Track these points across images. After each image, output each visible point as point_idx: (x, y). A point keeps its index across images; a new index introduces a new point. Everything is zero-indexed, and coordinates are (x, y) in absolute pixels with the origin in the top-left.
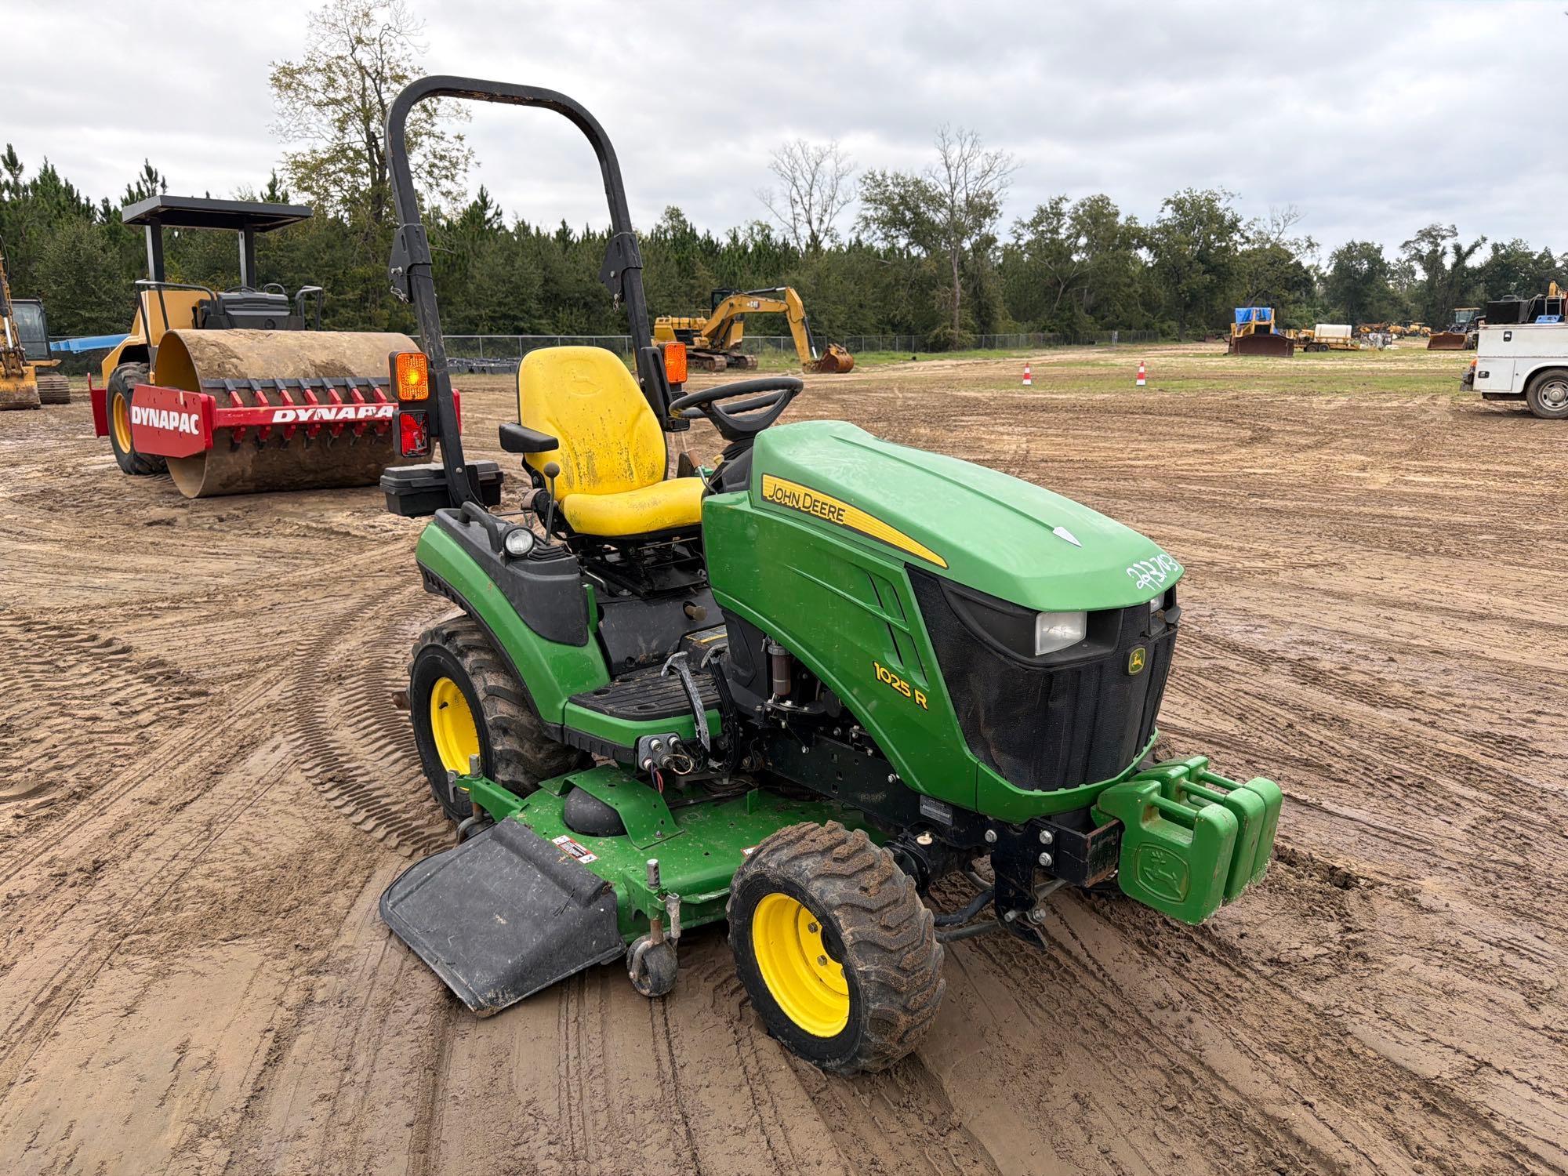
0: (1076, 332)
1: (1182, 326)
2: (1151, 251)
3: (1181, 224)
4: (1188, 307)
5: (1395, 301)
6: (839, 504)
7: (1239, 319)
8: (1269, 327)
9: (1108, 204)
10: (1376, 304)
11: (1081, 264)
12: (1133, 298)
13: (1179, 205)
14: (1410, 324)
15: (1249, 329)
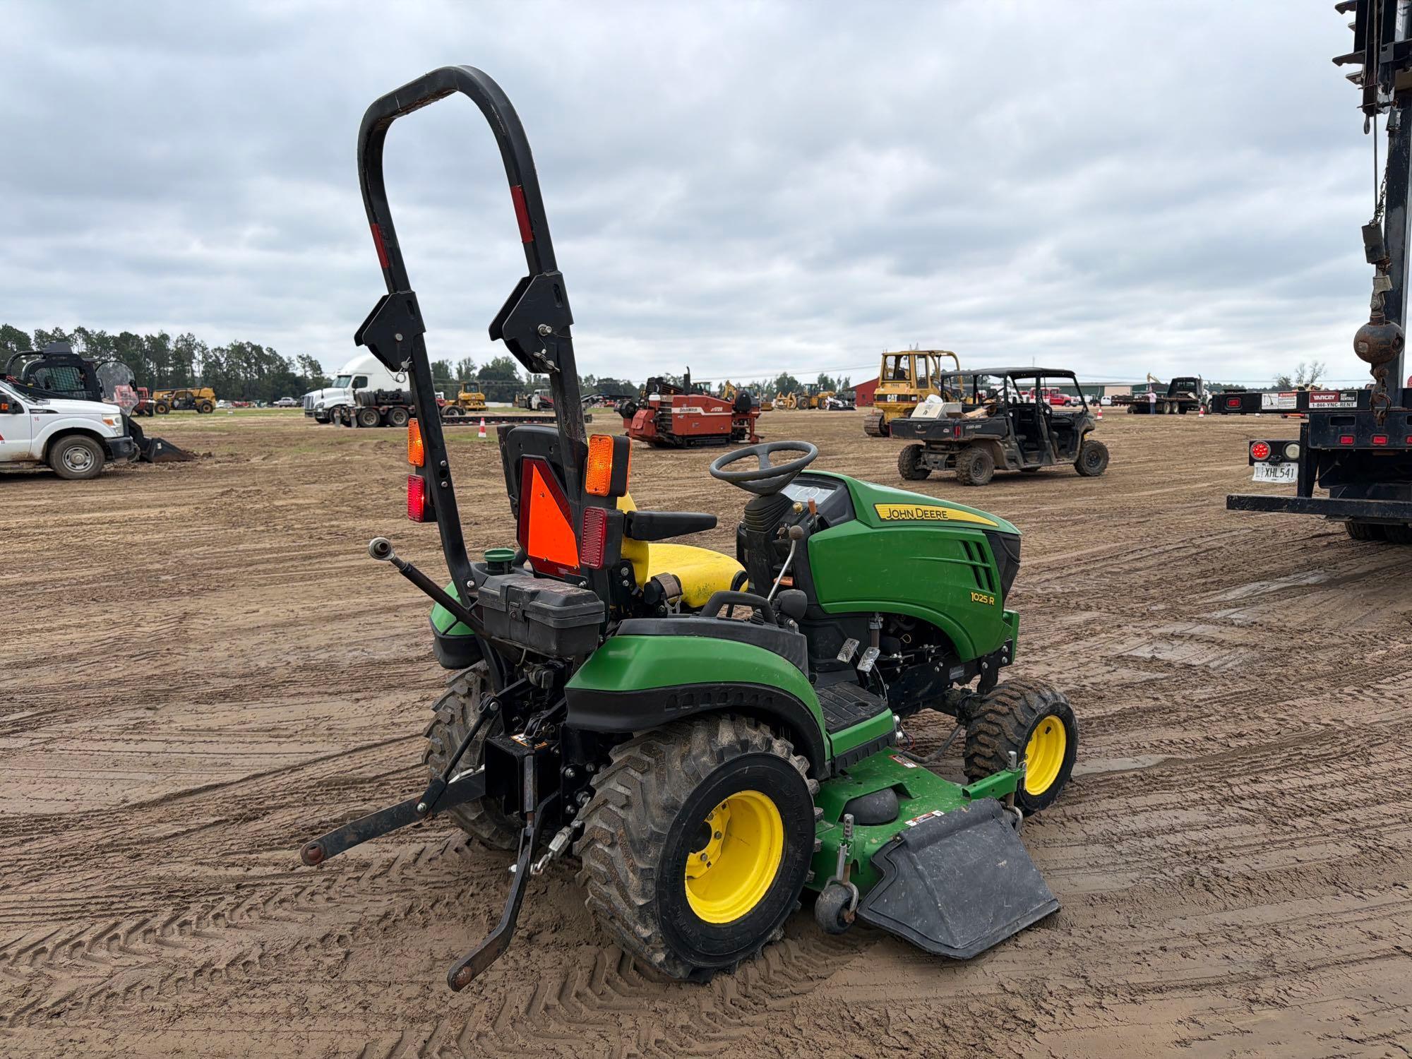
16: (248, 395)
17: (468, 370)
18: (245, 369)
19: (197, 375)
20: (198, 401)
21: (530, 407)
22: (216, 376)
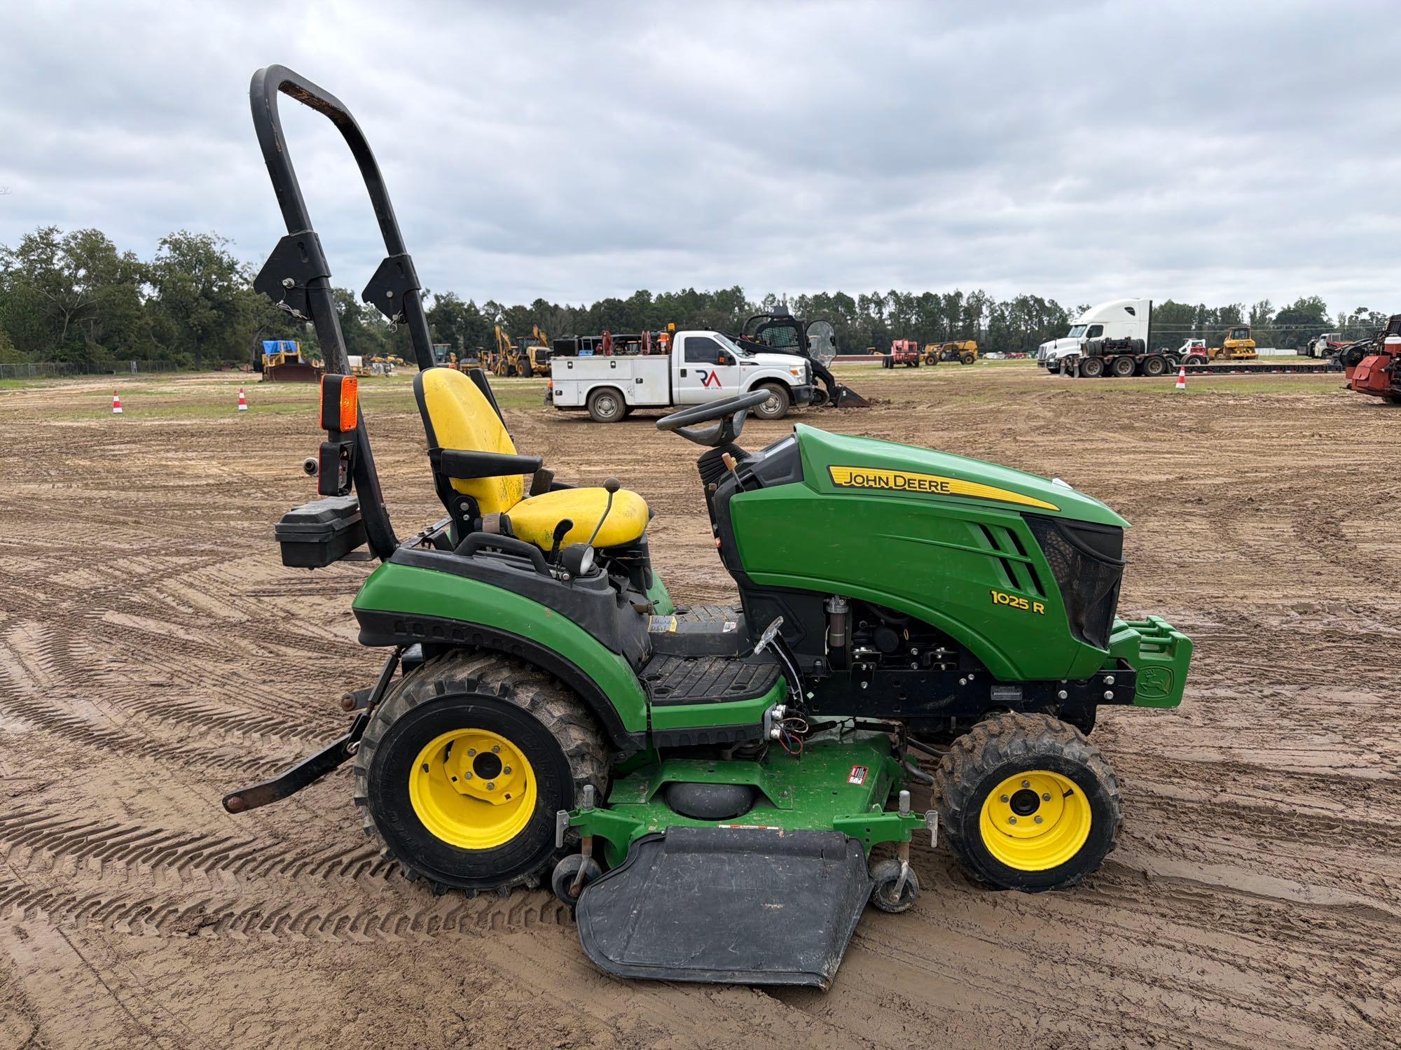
0: (91, 362)
1: (198, 357)
2: (155, 287)
3: (180, 263)
4: (200, 339)
5: (372, 337)
6: (939, 479)
7: (268, 350)
8: (296, 358)
9: (103, 239)
10: (357, 339)
11: (85, 296)
12: (144, 329)
13: (176, 245)
14: (387, 356)
15: (279, 360)
16: (1025, 347)
17: (1264, 313)
18: (1026, 321)
19: (982, 328)
20: (962, 353)
21: (1312, 354)
22: (999, 329)
